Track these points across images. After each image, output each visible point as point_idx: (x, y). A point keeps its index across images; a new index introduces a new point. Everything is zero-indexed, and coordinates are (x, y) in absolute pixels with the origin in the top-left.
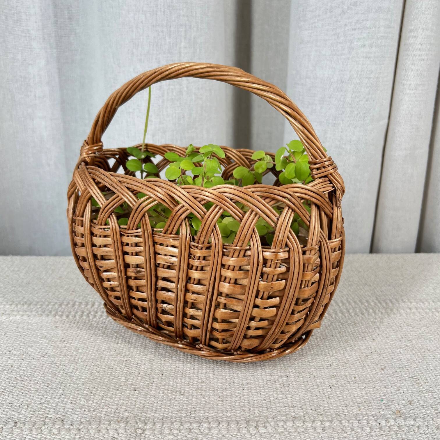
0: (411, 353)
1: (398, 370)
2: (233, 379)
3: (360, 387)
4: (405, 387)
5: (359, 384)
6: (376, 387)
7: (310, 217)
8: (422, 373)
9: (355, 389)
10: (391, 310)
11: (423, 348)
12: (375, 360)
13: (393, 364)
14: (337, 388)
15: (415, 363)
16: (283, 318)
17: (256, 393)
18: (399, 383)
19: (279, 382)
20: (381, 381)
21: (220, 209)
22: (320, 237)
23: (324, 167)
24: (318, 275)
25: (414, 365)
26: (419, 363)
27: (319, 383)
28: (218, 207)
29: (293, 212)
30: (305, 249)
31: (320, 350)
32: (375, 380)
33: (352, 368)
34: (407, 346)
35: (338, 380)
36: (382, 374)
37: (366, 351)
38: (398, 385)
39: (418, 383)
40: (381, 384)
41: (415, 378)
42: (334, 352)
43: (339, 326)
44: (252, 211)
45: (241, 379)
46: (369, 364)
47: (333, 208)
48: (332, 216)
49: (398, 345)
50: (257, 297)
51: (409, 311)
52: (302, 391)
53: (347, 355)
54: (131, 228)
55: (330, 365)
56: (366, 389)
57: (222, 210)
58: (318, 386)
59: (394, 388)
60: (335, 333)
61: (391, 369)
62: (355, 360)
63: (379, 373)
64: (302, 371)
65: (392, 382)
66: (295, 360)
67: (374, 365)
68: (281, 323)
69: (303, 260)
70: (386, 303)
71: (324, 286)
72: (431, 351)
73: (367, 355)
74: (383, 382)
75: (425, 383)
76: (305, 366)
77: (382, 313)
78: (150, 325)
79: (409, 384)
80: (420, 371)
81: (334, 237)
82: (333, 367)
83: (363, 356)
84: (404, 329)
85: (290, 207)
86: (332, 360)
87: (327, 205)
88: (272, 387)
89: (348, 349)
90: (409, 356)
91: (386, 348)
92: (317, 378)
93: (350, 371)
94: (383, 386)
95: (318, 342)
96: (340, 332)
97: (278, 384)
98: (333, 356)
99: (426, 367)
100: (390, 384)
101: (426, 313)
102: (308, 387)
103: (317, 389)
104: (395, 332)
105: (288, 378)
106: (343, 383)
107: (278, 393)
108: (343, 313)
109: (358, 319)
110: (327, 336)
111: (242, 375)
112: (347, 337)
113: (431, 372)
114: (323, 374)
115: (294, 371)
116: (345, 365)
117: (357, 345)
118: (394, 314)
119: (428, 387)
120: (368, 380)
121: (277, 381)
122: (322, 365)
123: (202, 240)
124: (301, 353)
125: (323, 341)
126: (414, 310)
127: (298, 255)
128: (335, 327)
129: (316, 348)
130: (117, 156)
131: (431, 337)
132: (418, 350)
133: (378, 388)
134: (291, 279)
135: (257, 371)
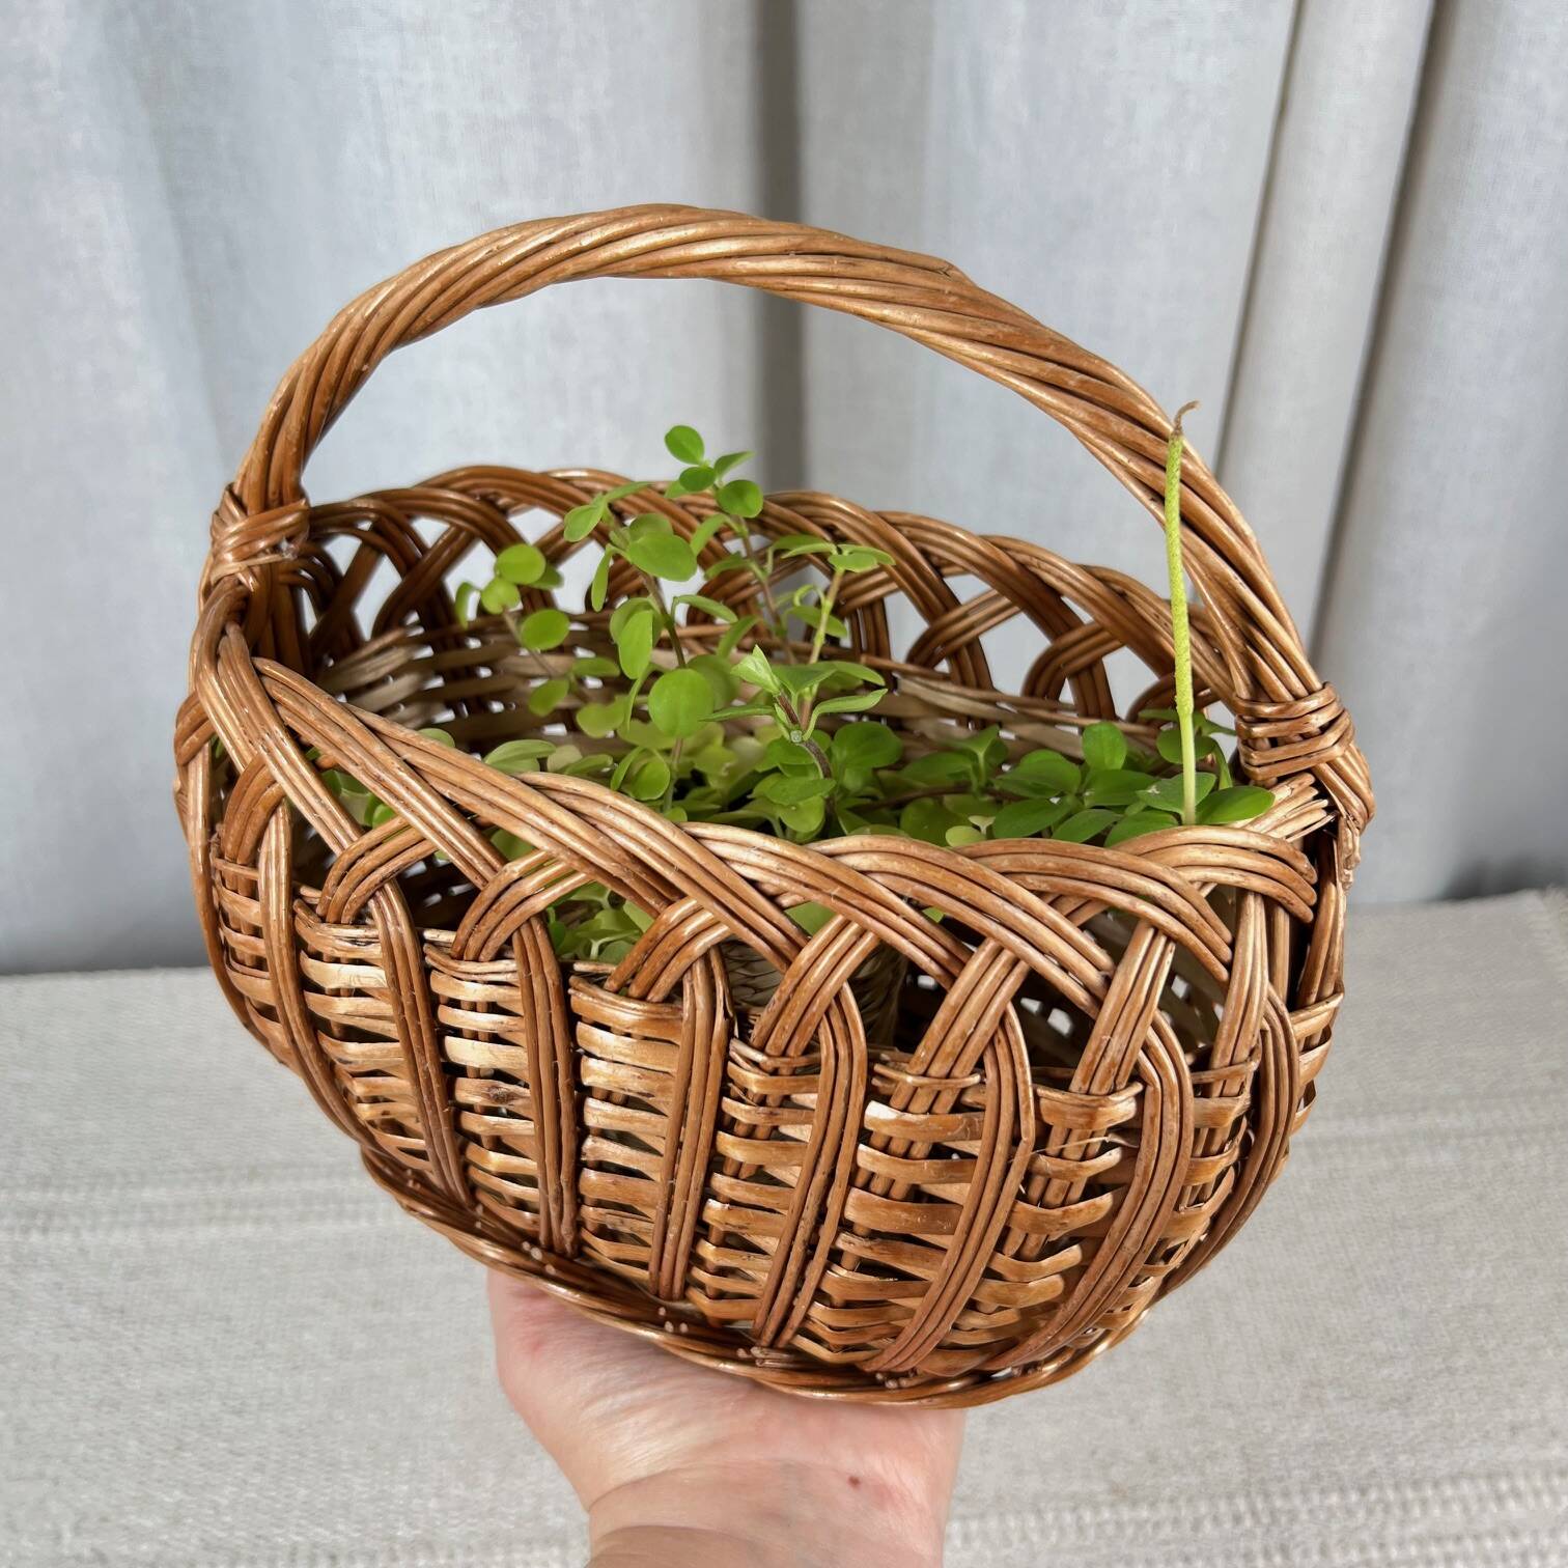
7: (1234, 949)
21: (863, 933)
23: (1306, 737)
28: (855, 928)
29: (1171, 949)
30: (1206, 1077)
44: (1000, 949)
47: (1317, 888)
48: (1312, 917)
50: (1000, 1247)
54: (471, 954)
57: (868, 940)
69: (1198, 1116)
78: (549, 1248)
81: (1316, 998)
85: (1158, 930)
123: (778, 1040)
127: (1176, 1108)
130: (365, 526)
134: (1139, 1191)
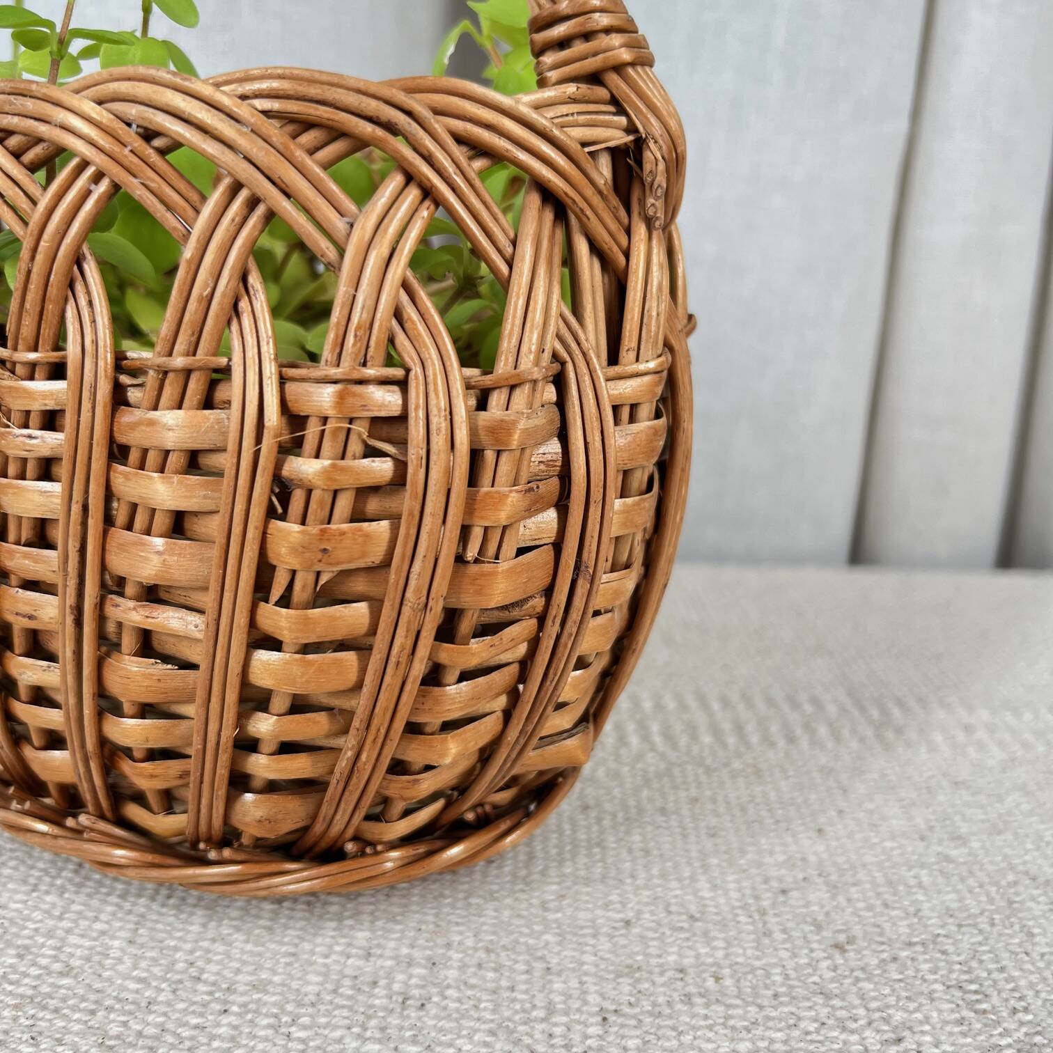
0: (960, 887)
1: (904, 954)
2: (200, 963)
3: (731, 1022)
4: (927, 1028)
5: (729, 1006)
6: (803, 1025)
7: (514, 243)
8: (1002, 969)
9: (710, 1028)
10: (899, 731)
11: (1012, 868)
12: (815, 908)
13: (887, 926)
14: (633, 1022)
15: (975, 926)
16: (386, 699)
17: (270, 1032)
18: (905, 1010)
19: (389, 987)
20: (827, 996)
21: (98, 177)
22: (559, 337)
24: (551, 515)
25: (972, 935)
26: (993, 925)
27: (558, 999)
28: (90, 171)
29: (427, 203)
30: (483, 380)
31: (603, 860)
32: (800, 992)
33: (714, 939)
34: (948, 859)
35: (646, 985)
36: (835, 969)
37: (783, 872)
38: (898, 1016)
39: (985, 1012)
40: (824, 1011)
41: (973, 987)
42: (655, 871)
43: (697, 776)
44: (237, 187)
45: (236, 965)
46: (790, 925)
47: (628, 231)
48: (622, 260)
49: (913, 853)
51: (961, 737)
52: (476, 1031)
53: (703, 884)
55: (628, 923)
56: (759, 1031)
57: (104, 186)
58: (550, 1010)
59: (878, 1031)
60: (676, 802)
61: (874, 946)
62: (734, 908)
63: (824, 964)
64: (505, 941)
65: (874, 1005)
66: (492, 897)
67: (808, 928)
68: (380, 720)
69: (473, 431)
70: (884, 711)
71: (577, 568)
72: (1042, 880)
73: (784, 886)
74: (836, 1002)
75: (1015, 1011)
76: (522, 922)
77: (862, 740)
79: (946, 1015)
80: (997, 960)
81: (632, 355)
82: (636, 931)
83: (767, 891)
84: (941, 798)
85: (410, 177)
86: (638, 903)
87: (596, 200)
88: (350, 1008)
89: (714, 861)
90: (952, 896)
91: (864, 865)
92: (559, 974)
93: (703, 951)
94: (831, 1022)
95: (602, 832)
96: (695, 800)
97: (384, 992)
98: (646, 887)
99: (1020, 945)
100: (862, 1012)
101: (1026, 746)
102: (507, 1014)
103: (543, 1026)
104: (903, 807)
105: (435, 969)
106: (661, 999)
107: (368, 1034)
108: (716, 732)
109: (771, 754)
110: (641, 811)
111: (249, 947)
112: (718, 816)
113: (1041, 965)
114: (588, 958)
115: (470, 942)
116: (686, 925)
117: (750, 849)
118: (909, 745)
119: (1024, 1030)
120: (770, 993)
121: (382, 982)
122: (593, 921)
123: (26, 330)
124: (523, 873)
125: (622, 829)
126: (981, 734)
127: (443, 403)
128: (679, 780)
129: (590, 855)
131: (1043, 827)
132: (989, 875)
133: (812, 1027)
134: (411, 514)
135: (315, 935)
